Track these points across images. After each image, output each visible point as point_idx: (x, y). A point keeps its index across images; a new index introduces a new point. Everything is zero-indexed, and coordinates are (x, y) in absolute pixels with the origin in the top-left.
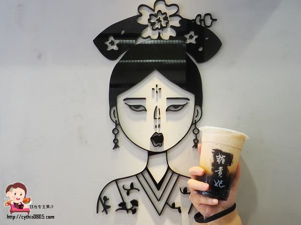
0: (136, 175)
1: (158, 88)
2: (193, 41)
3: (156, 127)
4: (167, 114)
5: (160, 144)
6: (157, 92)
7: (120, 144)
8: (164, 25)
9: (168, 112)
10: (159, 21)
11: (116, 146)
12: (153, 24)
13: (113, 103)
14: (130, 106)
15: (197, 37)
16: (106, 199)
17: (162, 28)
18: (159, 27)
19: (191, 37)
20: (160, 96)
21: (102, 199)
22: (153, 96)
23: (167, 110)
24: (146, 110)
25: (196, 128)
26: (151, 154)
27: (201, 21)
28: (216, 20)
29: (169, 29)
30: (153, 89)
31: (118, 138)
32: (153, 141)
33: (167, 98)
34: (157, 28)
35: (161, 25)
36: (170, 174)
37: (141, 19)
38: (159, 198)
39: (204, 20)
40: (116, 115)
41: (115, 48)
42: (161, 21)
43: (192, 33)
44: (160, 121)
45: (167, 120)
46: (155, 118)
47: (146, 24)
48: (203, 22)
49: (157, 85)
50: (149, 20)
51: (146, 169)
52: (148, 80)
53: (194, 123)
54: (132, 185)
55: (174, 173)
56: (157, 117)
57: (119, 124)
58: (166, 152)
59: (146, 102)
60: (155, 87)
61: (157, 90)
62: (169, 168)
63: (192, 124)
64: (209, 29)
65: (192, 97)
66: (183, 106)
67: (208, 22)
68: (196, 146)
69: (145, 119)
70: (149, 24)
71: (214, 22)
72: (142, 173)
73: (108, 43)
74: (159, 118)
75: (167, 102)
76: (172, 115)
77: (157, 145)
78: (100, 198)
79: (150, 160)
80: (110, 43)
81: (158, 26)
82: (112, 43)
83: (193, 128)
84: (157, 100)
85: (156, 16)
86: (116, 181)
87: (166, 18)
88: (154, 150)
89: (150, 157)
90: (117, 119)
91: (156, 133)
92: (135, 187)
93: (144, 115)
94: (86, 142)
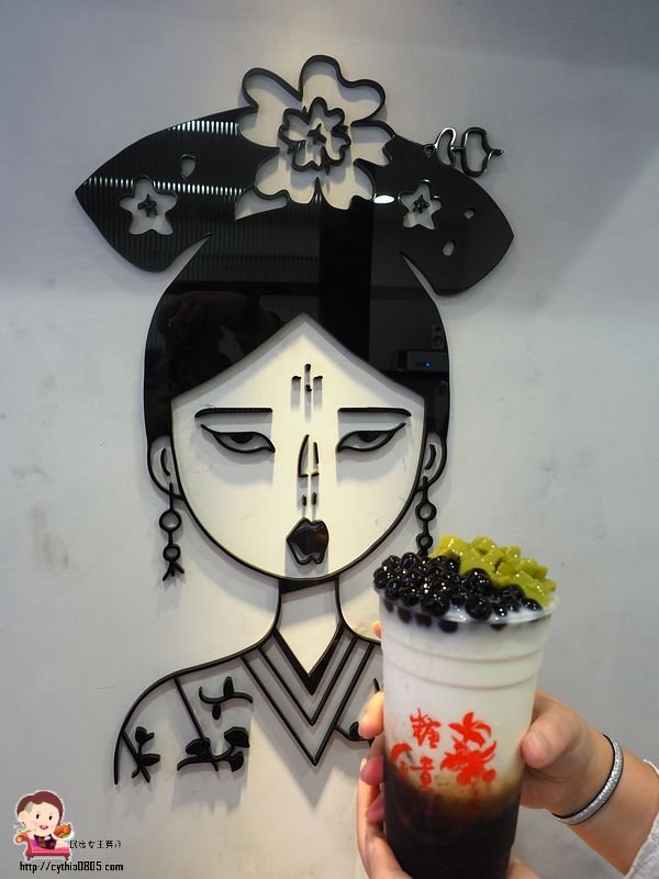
0: (243, 657)
1: (314, 374)
2: (426, 220)
3: (305, 503)
4: (339, 460)
5: (317, 556)
6: (308, 389)
7: (186, 561)
8: (335, 156)
9: (342, 454)
10: (317, 137)
11: (174, 569)
13: (158, 426)
14: (218, 436)
15: (438, 207)
16: (144, 736)
17: (328, 165)
18: (318, 162)
19: (421, 206)
20: (319, 402)
21: (131, 735)
22: (295, 402)
23: (341, 448)
24: (272, 449)
25: (425, 501)
26: (287, 587)
28: (497, 153)
29: (350, 172)
30: (296, 379)
31: (175, 543)
32: (296, 548)
33: (342, 411)
34: (312, 165)
35: (324, 154)
36: (345, 643)
37: (253, 126)
38: (312, 716)
39: (461, 150)
40: (170, 467)
41: (160, 225)
42: (324, 140)
43: (424, 192)
44: (316, 484)
45: (340, 477)
46: (302, 476)
47: (275, 146)
48: (458, 157)
49: (308, 367)
51: (274, 633)
53: (422, 487)
54: (228, 684)
55: (356, 638)
56: (309, 470)
57: (183, 497)
58: (335, 579)
59: (271, 422)
60: (301, 373)
61: (308, 385)
62: (343, 627)
63: (415, 490)
64: (478, 181)
65: (416, 407)
66: (390, 434)
67: (475, 158)
69: (269, 478)
70: (284, 148)
72: (260, 647)
73: (132, 206)
74: (315, 475)
75: (340, 421)
76: (354, 464)
77: (306, 558)
78: (123, 736)
79: (284, 606)
80: (141, 206)
81: (309, 156)
82: (149, 207)
83: (417, 502)
84: (308, 414)
85: (306, 117)
86: (176, 679)
87: (339, 131)
88: (298, 574)
89: (288, 596)
90: (173, 479)
91: (305, 521)
92: (237, 689)
93: (267, 463)
94: (66, 560)
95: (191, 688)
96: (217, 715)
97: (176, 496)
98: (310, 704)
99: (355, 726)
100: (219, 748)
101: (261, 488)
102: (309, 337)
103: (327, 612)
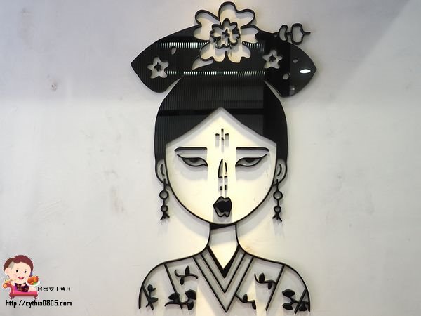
0: (194, 257)
1: (225, 132)
2: (275, 65)
3: (221, 189)
4: (237, 171)
5: (227, 214)
6: (222, 139)
7: (170, 213)
8: (233, 41)
9: (239, 168)
10: (226, 34)
11: (165, 216)
12: (217, 40)
13: (160, 155)
14: (184, 159)
15: (281, 58)
16: (151, 289)
17: (231, 45)
18: (227, 44)
19: (272, 59)
20: (227, 145)
21: (146, 288)
22: (217, 145)
23: (237, 165)
24: (207, 165)
25: (278, 191)
26: (214, 227)
27: (286, 34)
28: (309, 33)
29: (240, 47)
30: (217, 135)
31: (167, 205)
32: (218, 210)
33: (237, 148)
34: (224, 46)
35: (229, 41)
36: (240, 256)
37: (199, 33)
38: (225, 288)
39: (291, 34)
40: (164, 172)
41: (162, 74)
42: (229, 35)
43: (274, 53)
44: (226, 181)
45: (237, 178)
46: (220, 177)
47: (208, 39)
48: (289, 37)
49: (222, 130)
50: (212, 33)
51: (208, 248)
52: (210, 121)
53: (276, 185)
54: (187, 270)
55: (246, 253)
56: (223, 175)
57: (169, 185)
58: (235, 224)
59: (206, 153)
60: (220, 132)
61: (223, 137)
62: (239, 247)
63: (272, 185)
64: (299, 46)
65: (272, 147)
66: (260, 159)
67: (298, 36)
68: (277, 216)
69: (206, 178)
70: (212, 40)
71: (306, 37)
72: (201, 253)
73: (152, 67)
74: (226, 177)
75: (237, 153)
76: (244, 173)
77: (222, 214)
78: (143, 287)
79: (212, 236)
80: (155, 67)
81: (224, 42)
82: (158, 68)
83: (274, 190)
84: (223, 150)
85: (221, 27)
86: (166, 264)
87: (235, 31)
88: (218, 221)
89: (214, 231)
90: (166, 177)
91: (221, 197)
92: (191, 272)
93: (205, 171)
94: (123, 210)
95: (172, 270)
96: (182, 282)
97: (167, 185)
98: (225, 282)
99: (246, 296)
100: (183, 299)
101: (202, 182)
102: (223, 117)
103: (232, 240)
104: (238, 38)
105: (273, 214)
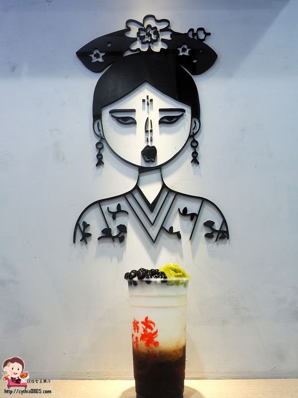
0: (124, 196)
1: (150, 98)
2: (187, 53)
3: (148, 141)
4: (160, 127)
5: (152, 159)
6: (148, 104)
7: (104, 160)
8: (154, 39)
9: (161, 125)
11: (100, 163)
12: (142, 38)
13: (97, 116)
14: (118, 119)
15: (190, 49)
16: (86, 225)
17: (153, 41)
18: (149, 41)
19: (184, 50)
20: (152, 108)
21: (81, 225)
22: (144, 108)
23: (161, 122)
24: (135, 123)
25: (195, 141)
26: (142, 170)
27: (194, 35)
28: (209, 34)
29: (160, 42)
30: (144, 100)
31: (102, 154)
32: (145, 157)
33: (160, 110)
35: (151, 38)
37: (129, 34)
38: (152, 222)
39: (196, 34)
40: (100, 128)
41: (100, 60)
42: (151, 35)
43: (185, 46)
44: (152, 134)
45: (161, 132)
46: (147, 131)
47: (136, 37)
49: (148, 96)
50: (138, 34)
51: (137, 187)
53: (192, 136)
54: (119, 206)
55: (170, 191)
56: (149, 129)
57: (104, 138)
58: (160, 168)
59: (135, 114)
60: (146, 99)
61: (148, 102)
62: (164, 186)
63: (190, 137)
64: (203, 42)
66: (179, 117)
67: (202, 35)
68: (195, 161)
69: (135, 133)
71: (207, 37)
72: (130, 192)
73: (92, 56)
74: (151, 131)
75: (160, 114)
76: (166, 128)
77: (149, 160)
80: (95, 56)
81: (147, 39)
82: (97, 56)
83: (191, 140)
84: (148, 112)
86: (99, 203)
88: (145, 165)
89: (142, 174)
90: (102, 133)
91: (148, 146)
92: (122, 209)
93: (134, 128)
94: (64, 159)
95: (104, 208)
96: (114, 218)
98: (152, 217)
99: (171, 228)
100: (115, 233)
101: (132, 136)
102: (148, 89)
103: (157, 181)
104: (158, 37)
105: (192, 159)
